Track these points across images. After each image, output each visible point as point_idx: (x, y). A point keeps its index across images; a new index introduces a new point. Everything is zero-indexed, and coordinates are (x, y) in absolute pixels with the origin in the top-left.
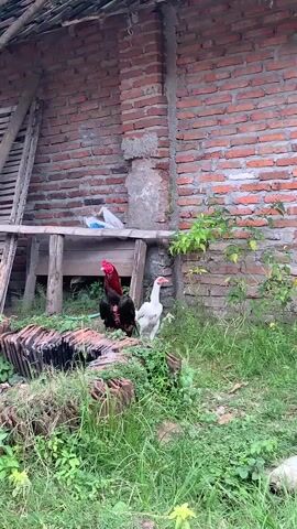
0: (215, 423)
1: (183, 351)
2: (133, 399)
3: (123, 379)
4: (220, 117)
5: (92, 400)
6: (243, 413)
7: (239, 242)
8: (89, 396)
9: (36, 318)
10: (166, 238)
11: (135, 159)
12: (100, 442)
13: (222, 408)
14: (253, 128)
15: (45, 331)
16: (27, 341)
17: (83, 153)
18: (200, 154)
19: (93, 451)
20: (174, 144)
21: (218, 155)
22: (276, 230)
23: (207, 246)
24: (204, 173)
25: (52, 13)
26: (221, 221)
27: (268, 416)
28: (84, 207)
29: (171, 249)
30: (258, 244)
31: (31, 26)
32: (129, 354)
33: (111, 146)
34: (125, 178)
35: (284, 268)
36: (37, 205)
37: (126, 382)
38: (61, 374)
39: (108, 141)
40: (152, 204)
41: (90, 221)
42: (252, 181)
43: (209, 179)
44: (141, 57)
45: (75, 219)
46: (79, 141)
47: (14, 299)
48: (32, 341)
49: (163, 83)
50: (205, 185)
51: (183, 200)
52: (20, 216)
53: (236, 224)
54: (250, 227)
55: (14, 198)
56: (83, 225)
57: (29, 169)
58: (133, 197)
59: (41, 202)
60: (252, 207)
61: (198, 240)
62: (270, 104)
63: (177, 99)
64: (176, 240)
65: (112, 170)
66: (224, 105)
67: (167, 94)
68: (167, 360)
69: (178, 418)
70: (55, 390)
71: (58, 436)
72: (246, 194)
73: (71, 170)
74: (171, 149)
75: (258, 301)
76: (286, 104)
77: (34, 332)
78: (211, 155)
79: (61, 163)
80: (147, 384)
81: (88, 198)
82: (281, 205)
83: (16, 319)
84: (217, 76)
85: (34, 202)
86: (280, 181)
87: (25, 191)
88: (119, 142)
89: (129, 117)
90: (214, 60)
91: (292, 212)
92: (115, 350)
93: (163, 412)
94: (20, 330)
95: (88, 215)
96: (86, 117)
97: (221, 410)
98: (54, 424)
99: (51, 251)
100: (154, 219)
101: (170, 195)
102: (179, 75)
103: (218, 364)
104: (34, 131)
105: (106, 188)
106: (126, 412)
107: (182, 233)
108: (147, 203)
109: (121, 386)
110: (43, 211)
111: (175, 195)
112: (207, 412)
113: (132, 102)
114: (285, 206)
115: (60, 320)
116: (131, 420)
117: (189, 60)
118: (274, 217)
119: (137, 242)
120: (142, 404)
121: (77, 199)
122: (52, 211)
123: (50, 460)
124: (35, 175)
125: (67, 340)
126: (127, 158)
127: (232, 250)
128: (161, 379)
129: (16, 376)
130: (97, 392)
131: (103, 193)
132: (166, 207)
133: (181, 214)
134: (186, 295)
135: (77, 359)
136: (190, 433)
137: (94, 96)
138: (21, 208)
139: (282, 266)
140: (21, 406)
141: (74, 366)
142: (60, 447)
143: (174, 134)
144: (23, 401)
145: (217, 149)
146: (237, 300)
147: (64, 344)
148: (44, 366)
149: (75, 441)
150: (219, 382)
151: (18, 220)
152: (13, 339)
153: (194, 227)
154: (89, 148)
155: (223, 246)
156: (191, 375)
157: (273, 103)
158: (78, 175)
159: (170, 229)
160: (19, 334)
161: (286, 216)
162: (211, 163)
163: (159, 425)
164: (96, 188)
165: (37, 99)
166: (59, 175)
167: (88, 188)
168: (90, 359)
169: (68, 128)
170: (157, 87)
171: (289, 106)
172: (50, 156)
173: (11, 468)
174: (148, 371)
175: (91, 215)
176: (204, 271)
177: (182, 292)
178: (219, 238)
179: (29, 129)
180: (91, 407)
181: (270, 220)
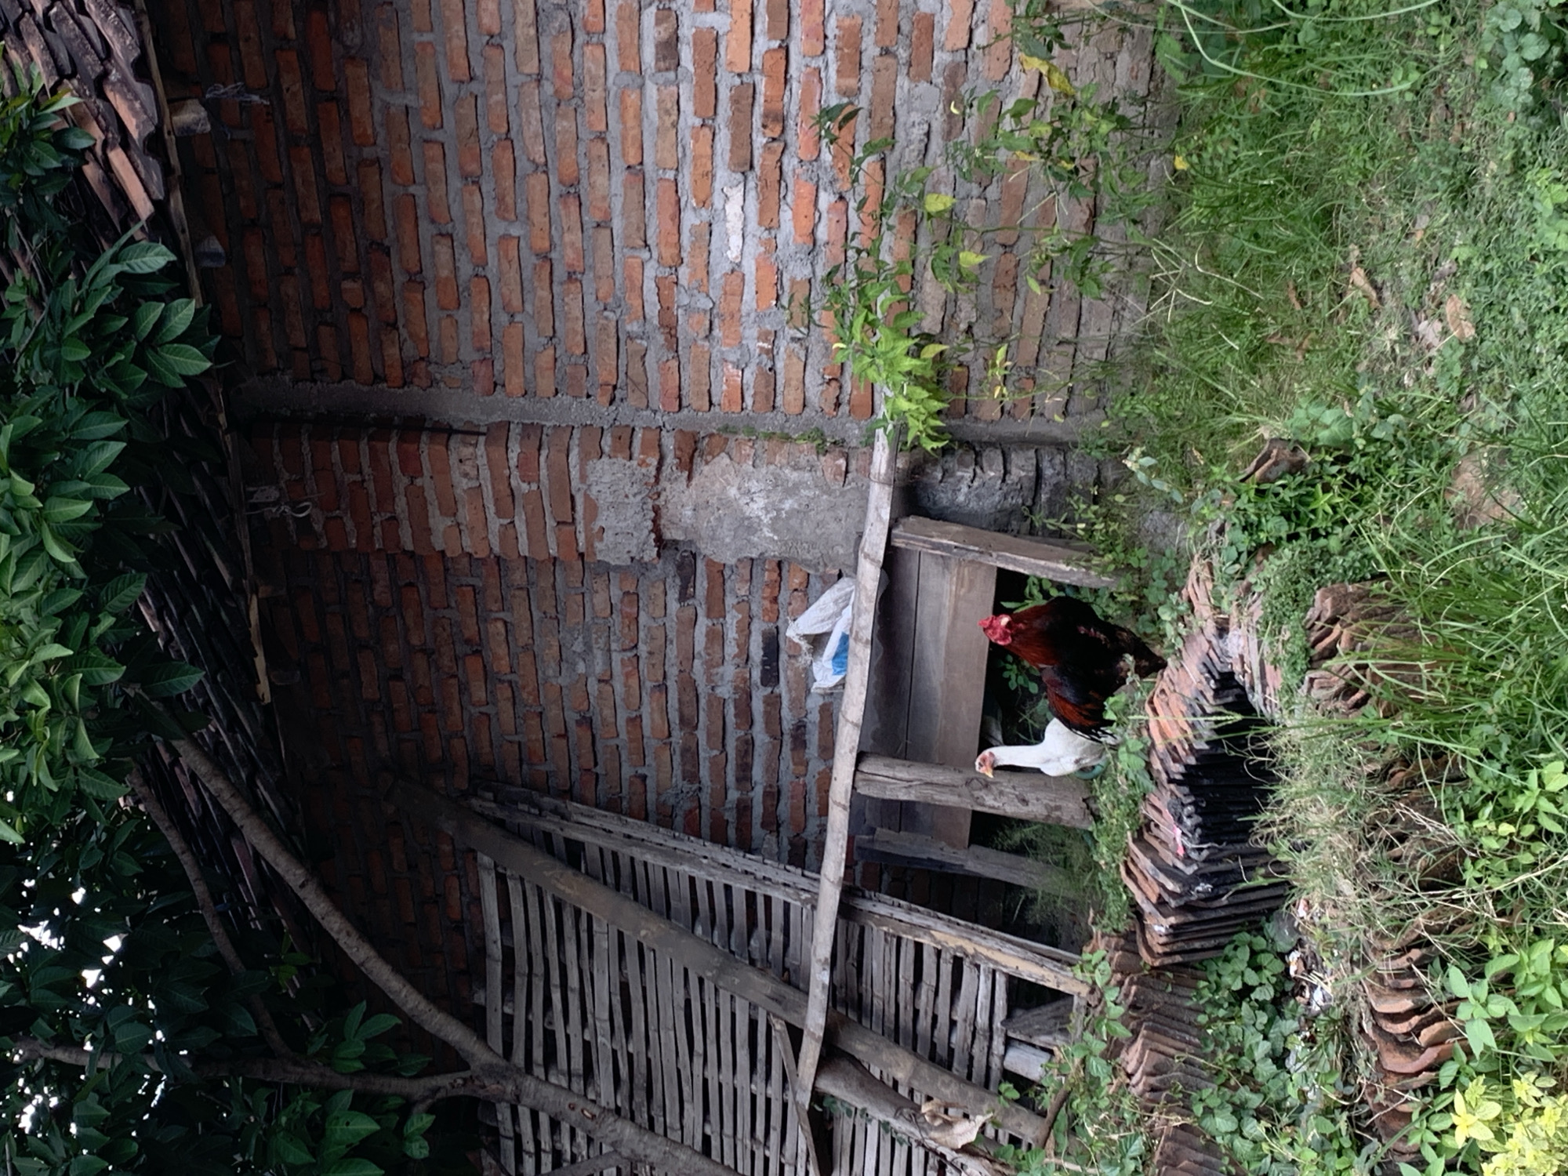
0: (1471, 349)
1: (1236, 431)
2: (1377, 587)
3: (1312, 613)
4: (560, 273)
5: (1368, 708)
6: (1446, 265)
7: (924, 244)
8: (1357, 718)
9: (1103, 855)
10: (893, 459)
11: (657, 529)
12: (1501, 696)
13: (1422, 327)
14: (600, 180)
15: (1143, 831)
16: (1171, 886)
17: (628, 675)
18: (661, 339)
19: (1524, 717)
20: (625, 413)
21: (666, 287)
22: (900, 134)
23: (929, 338)
24: (716, 332)
25: (230, 730)
26: (861, 292)
27: (1462, 191)
28: (782, 688)
29: (929, 445)
30: (935, 190)
31: (262, 790)
32: (1237, 588)
33: (616, 593)
34: (710, 564)
35: (1017, 115)
36: (763, 825)
37: (1322, 604)
38: (1282, 792)
39: (600, 600)
40: (792, 491)
41: (824, 675)
42: (752, 195)
43: (735, 317)
44: (371, 486)
45: (814, 717)
46: (593, 687)
47: (1035, 916)
48: (1172, 873)
49: (450, 431)
50: (751, 333)
51: (788, 399)
52: (794, 875)
53: (873, 251)
54: (884, 209)
55: (740, 886)
56: (836, 694)
57: (660, 836)
58: (767, 541)
59: (758, 810)
60: (826, 199)
61: (908, 363)
62: (535, 125)
63: (499, 394)
64: (902, 429)
65: (684, 596)
66: (529, 260)
67: (482, 420)
68: (1265, 479)
69: (1444, 461)
70: (1330, 815)
71: (1471, 816)
72: (786, 215)
73: (674, 716)
74: (638, 424)
75: (1106, 201)
76: (539, 78)
77: (1144, 862)
78: (665, 310)
79: (652, 744)
80: (1334, 543)
81: (756, 674)
82: (828, 113)
83: (1101, 913)
84: (445, 273)
85: (757, 831)
86: (758, 110)
87: (724, 855)
88: (605, 570)
89: (537, 535)
90: (400, 278)
91: (851, 82)
92: (1222, 630)
93: (1423, 503)
94: (1134, 906)
95: (806, 678)
96: (526, 659)
97: (1429, 330)
98: (1432, 826)
99: (903, 796)
100: (837, 486)
101: (769, 436)
102: (433, 382)
103: (1287, 331)
104: (555, 811)
105: (732, 619)
106: (1413, 613)
107: (883, 410)
108: (788, 505)
109: (1333, 621)
110: (784, 809)
111: (772, 422)
112: (1431, 372)
113: (495, 524)
114: (834, 101)
115: (1115, 786)
116: (1440, 599)
117: (392, 351)
118: (863, 135)
119: (898, 543)
120: (1391, 560)
121: (758, 706)
122: (786, 780)
123: (1540, 847)
124: (679, 821)
125: (1177, 769)
126: (651, 553)
127: (948, 267)
128: (1323, 501)
129: (1270, 929)
130: (1348, 691)
131: (745, 629)
132: (805, 451)
133: (829, 408)
134: (1065, 414)
135: (1240, 743)
136: (1493, 426)
137: (471, 631)
138: (771, 870)
139: (1008, 123)
140: (1368, 919)
141: (1262, 752)
142: (1503, 814)
143: (599, 410)
144: (1356, 912)
145: (650, 287)
146: (1096, 264)
147: (1190, 779)
148: (1255, 842)
149: (1491, 769)
150: (1341, 333)
151: (804, 883)
152: (1159, 926)
153: (872, 373)
154: (616, 657)
155: (933, 291)
156: (1314, 411)
157: (535, 115)
158: (689, 697)
159: (869, 443)
160: (1147, 908)
161: (863, 102)
162: (687, 309)
163: (1462, 518)
164: (731, 649)
165: (465, 795)
166: (685, 751)
167: (729, 671)
168: (1242, 704)
169: (553, 712)
170: (459, 449)
171: (548, 71)
172: (627, 771)
173: (1553, 963)
174: (1293, 537)
175: (808, 671)
176: (1001, 353)
177: (1057, 425)
178: (908, 304)
179: (549, 825)
180: (1390, 713)
181: (869, 149)
